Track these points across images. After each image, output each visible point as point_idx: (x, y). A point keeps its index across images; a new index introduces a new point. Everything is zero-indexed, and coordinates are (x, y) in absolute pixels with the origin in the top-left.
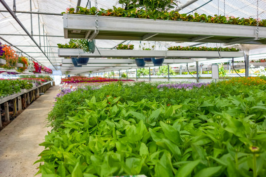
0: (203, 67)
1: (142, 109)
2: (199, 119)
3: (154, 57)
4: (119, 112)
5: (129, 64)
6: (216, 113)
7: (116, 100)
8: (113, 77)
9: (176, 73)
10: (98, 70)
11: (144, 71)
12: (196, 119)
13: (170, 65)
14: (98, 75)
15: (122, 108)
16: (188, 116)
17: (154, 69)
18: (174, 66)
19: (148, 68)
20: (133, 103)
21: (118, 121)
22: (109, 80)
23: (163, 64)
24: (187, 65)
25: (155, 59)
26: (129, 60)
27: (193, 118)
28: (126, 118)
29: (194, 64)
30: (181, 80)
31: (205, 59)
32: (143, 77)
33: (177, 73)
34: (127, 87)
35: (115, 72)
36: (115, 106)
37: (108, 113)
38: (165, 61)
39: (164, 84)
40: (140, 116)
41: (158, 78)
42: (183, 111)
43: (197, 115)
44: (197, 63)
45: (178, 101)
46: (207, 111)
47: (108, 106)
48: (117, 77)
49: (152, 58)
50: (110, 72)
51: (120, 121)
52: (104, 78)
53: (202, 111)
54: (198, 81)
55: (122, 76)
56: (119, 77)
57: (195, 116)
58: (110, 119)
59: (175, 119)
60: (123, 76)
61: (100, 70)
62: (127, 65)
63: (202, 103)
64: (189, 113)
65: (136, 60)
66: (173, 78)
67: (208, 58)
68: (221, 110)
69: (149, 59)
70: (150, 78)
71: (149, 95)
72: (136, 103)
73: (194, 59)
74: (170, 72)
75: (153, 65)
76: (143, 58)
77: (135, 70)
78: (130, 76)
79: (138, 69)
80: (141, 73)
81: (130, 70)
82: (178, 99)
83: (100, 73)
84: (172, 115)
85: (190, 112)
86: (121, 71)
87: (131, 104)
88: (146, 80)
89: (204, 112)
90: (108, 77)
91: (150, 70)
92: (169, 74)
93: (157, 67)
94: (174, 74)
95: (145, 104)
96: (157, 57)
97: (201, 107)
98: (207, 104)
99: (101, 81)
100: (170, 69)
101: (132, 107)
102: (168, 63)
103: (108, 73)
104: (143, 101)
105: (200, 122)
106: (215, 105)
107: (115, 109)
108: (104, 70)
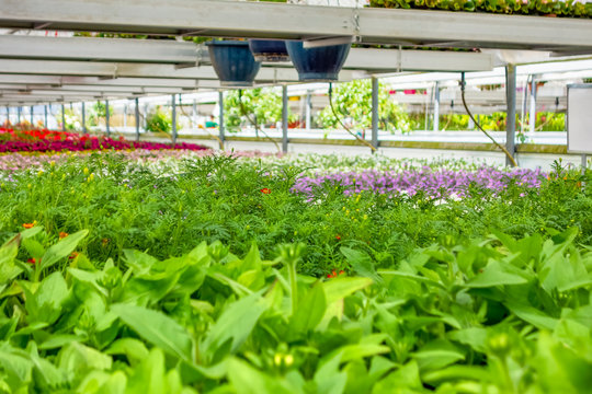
0: (542, 92)
1: (188, 291)
2: (457, 345)
3: (300, 37)
4: (72, 307)
5: (178, 64)
6: (533, 317)
7: (65, 246)
8: (102, 127)
9: (413, 116)
10: (26, 90)
11: (258, 105)
12: (440, 346)
13: (382, 79)
14: (26, 118)
15: (89, 288)
16: (402, 331)
17: (310, 96)
18: (405, 82)
19: (278, 90)
20: (151, 261)
21: (52, 353)
22: (85, 143)
23: (342, 74)
24: (462, 83)
25: (306, 45)
26: (178, 48)
27: (426, 338)
28: (102, 335)
29: (498, 76)
30: (430, 156)
31: (546, 55)
32: (249, 131)
33: (419, 117)
34: (145, 180)
35: (118, 104)
36: (57, 275)
37: (17, 310)
38: (355, 57)
39: (347, 170)
40: (163, 329)
41: (325, 142)
42: (383, 308)
43: (448, 328)
44: (510, 71)
45: (381, 256)
46: (496, 309)
47: (24, 277)
48: (126, 128)
49: (288, 43)
50: (91, 105)
51: (64, 354)
52: (56, 133)
53: (476, 310)
54: (510, 162)
55: (149, 127)
56: (133, 130)
57: (440, 330)
58: (23, 342)
59: (332, 344)
60: (157, 125)
61: (36, 94)
62: (170, 70)
63: (477, 269)
64: (412, 316)
65: (214, 46)
66: (396, 144)
67: (561, 50)
68: (562, 302)
69: (274, 47)
70: (286, 141)
71: (242, 226)
72: (162, 265)
73: (498, 53)
74: (382, 114)
75: (294, 74)
76: (249, 41)
77: (214, 96)
78: (188, 127)
79: (230, 94)
80: (244, 111)
81: (188, 98)
82: (381, 248)
83: (39, 109)
84: (322, 326)
85: (419, 312)
86: (142, 101)
87: (142, 265)
88: (265, 148)
89: (483, 312)
90: (78, 126)
91: (285, 99)
92: (376, 123)
93: (320, 87)
94: (403, 124)
95: (204, 271)
96: (311, 37)
97: (472, 291)
98: (501, 273)
99: (41, 148)
100: (381, 96)
101: (142, 281)
102: (370, 71)
103: (77, 106)
104: (201, 252)
105: (459, 363)
106: (536, 283)
107: (54, 292)
108: (56, 94)
